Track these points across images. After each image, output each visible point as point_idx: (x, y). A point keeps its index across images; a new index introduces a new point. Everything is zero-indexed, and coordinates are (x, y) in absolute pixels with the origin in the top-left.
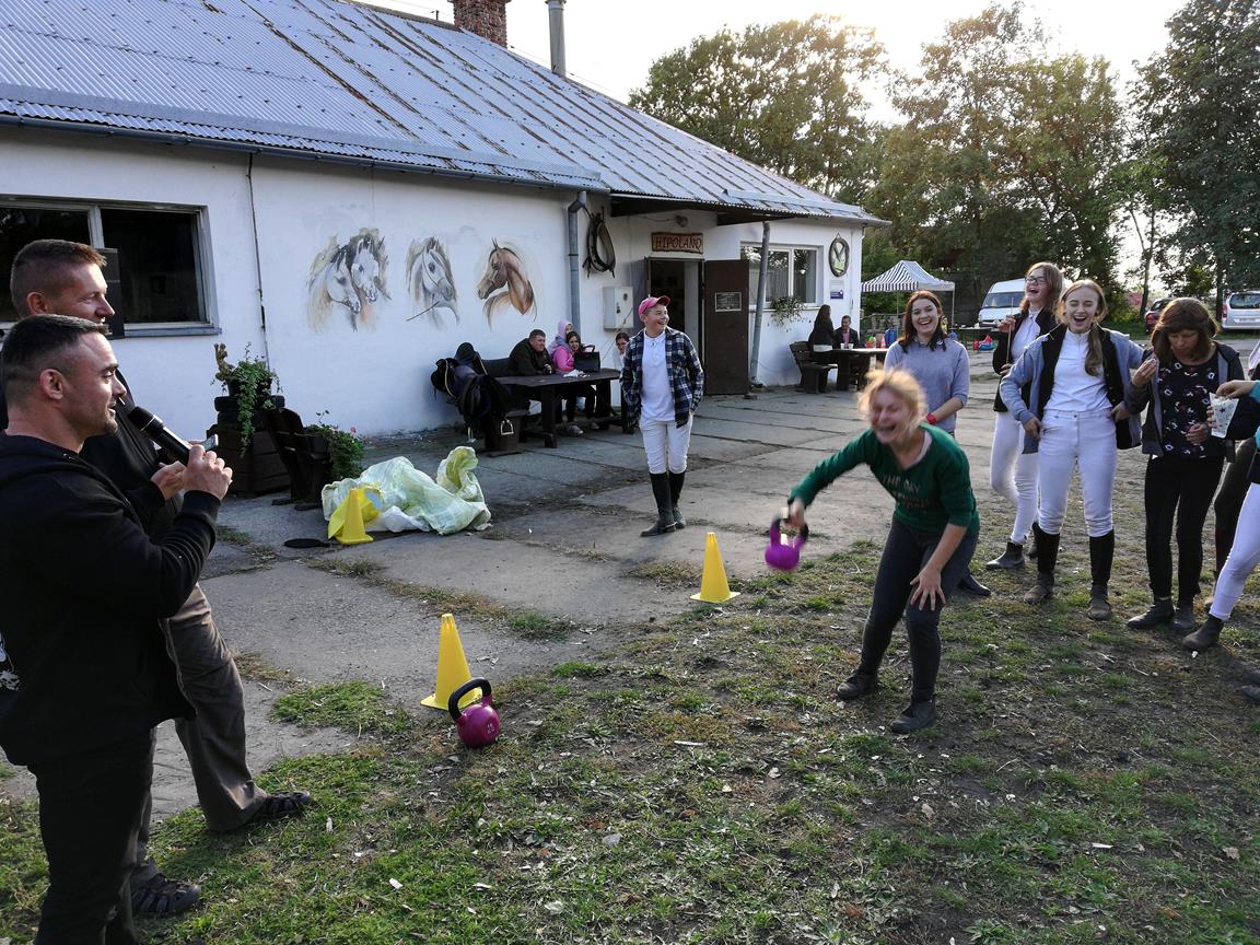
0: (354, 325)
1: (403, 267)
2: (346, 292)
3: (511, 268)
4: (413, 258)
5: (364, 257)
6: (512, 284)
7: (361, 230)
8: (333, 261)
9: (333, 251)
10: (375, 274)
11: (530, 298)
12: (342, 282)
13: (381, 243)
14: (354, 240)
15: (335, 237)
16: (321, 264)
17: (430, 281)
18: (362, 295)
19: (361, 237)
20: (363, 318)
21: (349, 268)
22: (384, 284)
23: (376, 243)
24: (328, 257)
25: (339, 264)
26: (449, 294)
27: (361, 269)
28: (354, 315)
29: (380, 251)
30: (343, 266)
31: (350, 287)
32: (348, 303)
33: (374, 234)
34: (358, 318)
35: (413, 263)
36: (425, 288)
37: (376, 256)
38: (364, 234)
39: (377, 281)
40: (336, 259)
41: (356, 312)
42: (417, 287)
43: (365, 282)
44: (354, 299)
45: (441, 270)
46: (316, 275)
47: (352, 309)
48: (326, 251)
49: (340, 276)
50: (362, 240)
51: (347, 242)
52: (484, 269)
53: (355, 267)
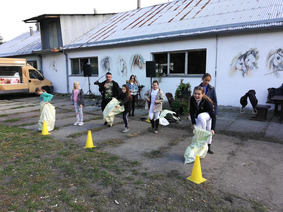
0: (244, 76)
1: (265, 58)
2: (242, 67)
5: (251, 57)
7: (250, 49)
8: (239, 58)
9: (239, 56)
10: (254, 61)
12: (241, 64)
13: (257, 52)
14: (247, 52)
15: (241, 52)
16: (235, 59)
17: (276, 63)
18: (248, 68)
19: (250, 51)
20: (247, 74)
21: (244, 60)
22: (257, 64)
23: (255, 52)
24: (238, 57)
25: (241, 59)
27: (248, 60)
29: (256, 55)
30: (242, 60)
31: (244, 65)
32: (242, 70)
33: (255, 50)
34: (245, 74)
35: (270, 57)
36: (274, 65)
38: (251, 50)
39: (254, 64)
40: (240, 58)
41: (245, 72)
42: (270, 65)
44: (245, 69)
46: (233, 63)
47: (244, 71)
48: (237, 56)
49: (241, 62)
50: (250, 52)
51: (245, 53)
53: (246, 60)
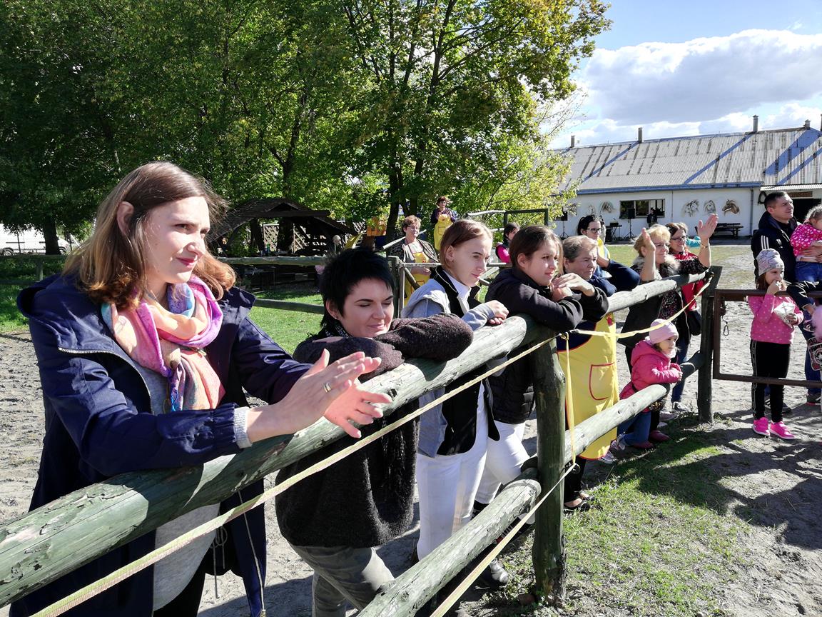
1: (703, 206)
2: (689, 211)
3: (733, 204)
4: (706, 204)
5: (694, 205)
6: (732, 208)
7: (694, 200)
10: (696, 207)
11: (738, 210)
13: (698, 202)
14: (692, 202)
15: (688, 202)
16: (685, 206)
17: (709, 208)
18: (693, 211)
20: (693, 214)
21: (691, 206)
26: (714, 210)
27: (693, 207)
28: (690, 215)
33: (697, 200)
36: (708, 210)
37: (697, 204)
39: (697, 209)
40: (688, 205)
42: (706, 209)
43: (694, 209)
44: (691, 212)
45: (712, 206)
46: (684, 208)
48: (686, 204)
49: (688, 208)
50: (694, 202)
52: (725, 205)
